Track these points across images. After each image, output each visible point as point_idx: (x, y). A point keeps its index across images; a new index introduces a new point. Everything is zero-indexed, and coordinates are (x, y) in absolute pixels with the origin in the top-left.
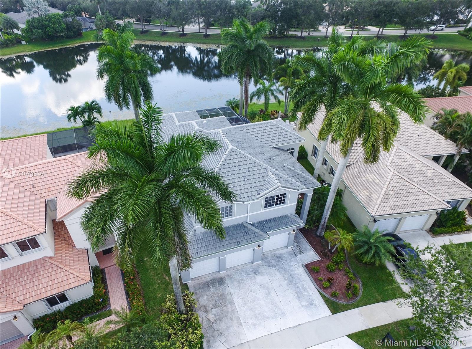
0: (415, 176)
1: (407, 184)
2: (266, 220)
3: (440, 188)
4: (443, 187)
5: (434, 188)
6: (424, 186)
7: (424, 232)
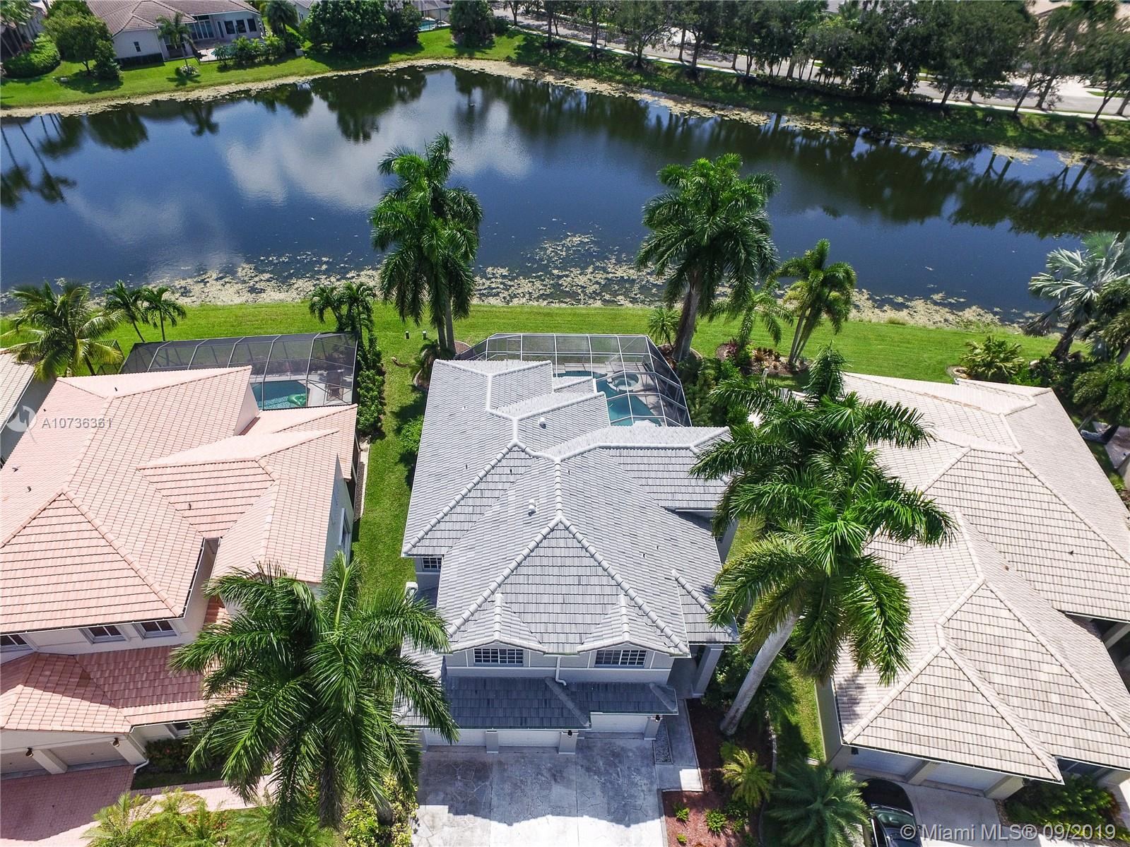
0: (1001, 669)
1: (968, 686)
2: (598, 685)
3: (1057, 719)
4: (1067, 721)
5: (1040, 716)
6: (1015, 701)
7: (988, 804)
